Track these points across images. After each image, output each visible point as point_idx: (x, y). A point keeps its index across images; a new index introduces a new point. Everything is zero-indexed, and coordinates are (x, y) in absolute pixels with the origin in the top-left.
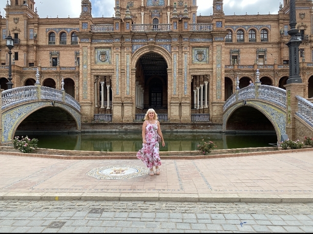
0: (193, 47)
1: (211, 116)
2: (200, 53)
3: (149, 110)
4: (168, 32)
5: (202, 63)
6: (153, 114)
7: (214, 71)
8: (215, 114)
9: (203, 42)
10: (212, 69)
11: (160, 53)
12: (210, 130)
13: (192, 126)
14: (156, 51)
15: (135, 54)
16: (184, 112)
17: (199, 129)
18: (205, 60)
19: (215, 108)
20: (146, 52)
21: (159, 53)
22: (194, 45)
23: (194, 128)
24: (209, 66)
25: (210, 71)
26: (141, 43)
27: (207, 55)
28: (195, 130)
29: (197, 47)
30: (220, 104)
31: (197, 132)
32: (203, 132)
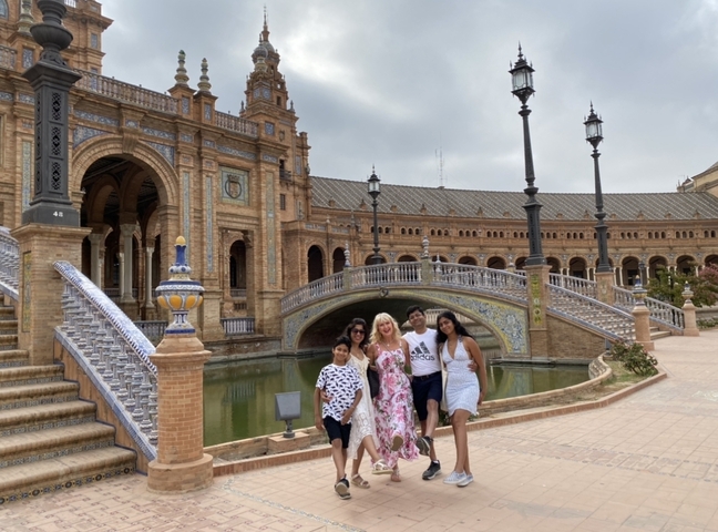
0: (221, 165)
1: (257, 322)
2: (232, 181)
3: (378, 317)
4: (174, 117)
5: (237, 202)
6: (390, 325)
7: (264, 223)
8: (266, 317)
9: (239, 158)
10: (259, 219)
11: (150, 161)
12: (260, 354)
13: (227, 347)
14: (139, 154)
15: (83, 152)
16: (210, 315)
17: (240, 352)
18: (241, 197)
19: (267, 304)
20: (113, 152)
21: (148, 162)
22: (222, 159)
23: (230, 351)
24: (251, 212)
25: (255, 222)
26: (98, 124)
27: (246, 188)
28: (233, 357)
29: (228, 166)
30: (274, 296)
31: (236, 361)
32: (248, 359)
